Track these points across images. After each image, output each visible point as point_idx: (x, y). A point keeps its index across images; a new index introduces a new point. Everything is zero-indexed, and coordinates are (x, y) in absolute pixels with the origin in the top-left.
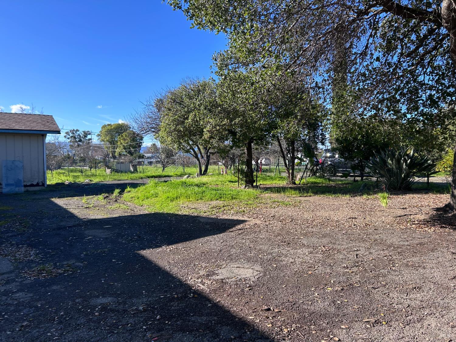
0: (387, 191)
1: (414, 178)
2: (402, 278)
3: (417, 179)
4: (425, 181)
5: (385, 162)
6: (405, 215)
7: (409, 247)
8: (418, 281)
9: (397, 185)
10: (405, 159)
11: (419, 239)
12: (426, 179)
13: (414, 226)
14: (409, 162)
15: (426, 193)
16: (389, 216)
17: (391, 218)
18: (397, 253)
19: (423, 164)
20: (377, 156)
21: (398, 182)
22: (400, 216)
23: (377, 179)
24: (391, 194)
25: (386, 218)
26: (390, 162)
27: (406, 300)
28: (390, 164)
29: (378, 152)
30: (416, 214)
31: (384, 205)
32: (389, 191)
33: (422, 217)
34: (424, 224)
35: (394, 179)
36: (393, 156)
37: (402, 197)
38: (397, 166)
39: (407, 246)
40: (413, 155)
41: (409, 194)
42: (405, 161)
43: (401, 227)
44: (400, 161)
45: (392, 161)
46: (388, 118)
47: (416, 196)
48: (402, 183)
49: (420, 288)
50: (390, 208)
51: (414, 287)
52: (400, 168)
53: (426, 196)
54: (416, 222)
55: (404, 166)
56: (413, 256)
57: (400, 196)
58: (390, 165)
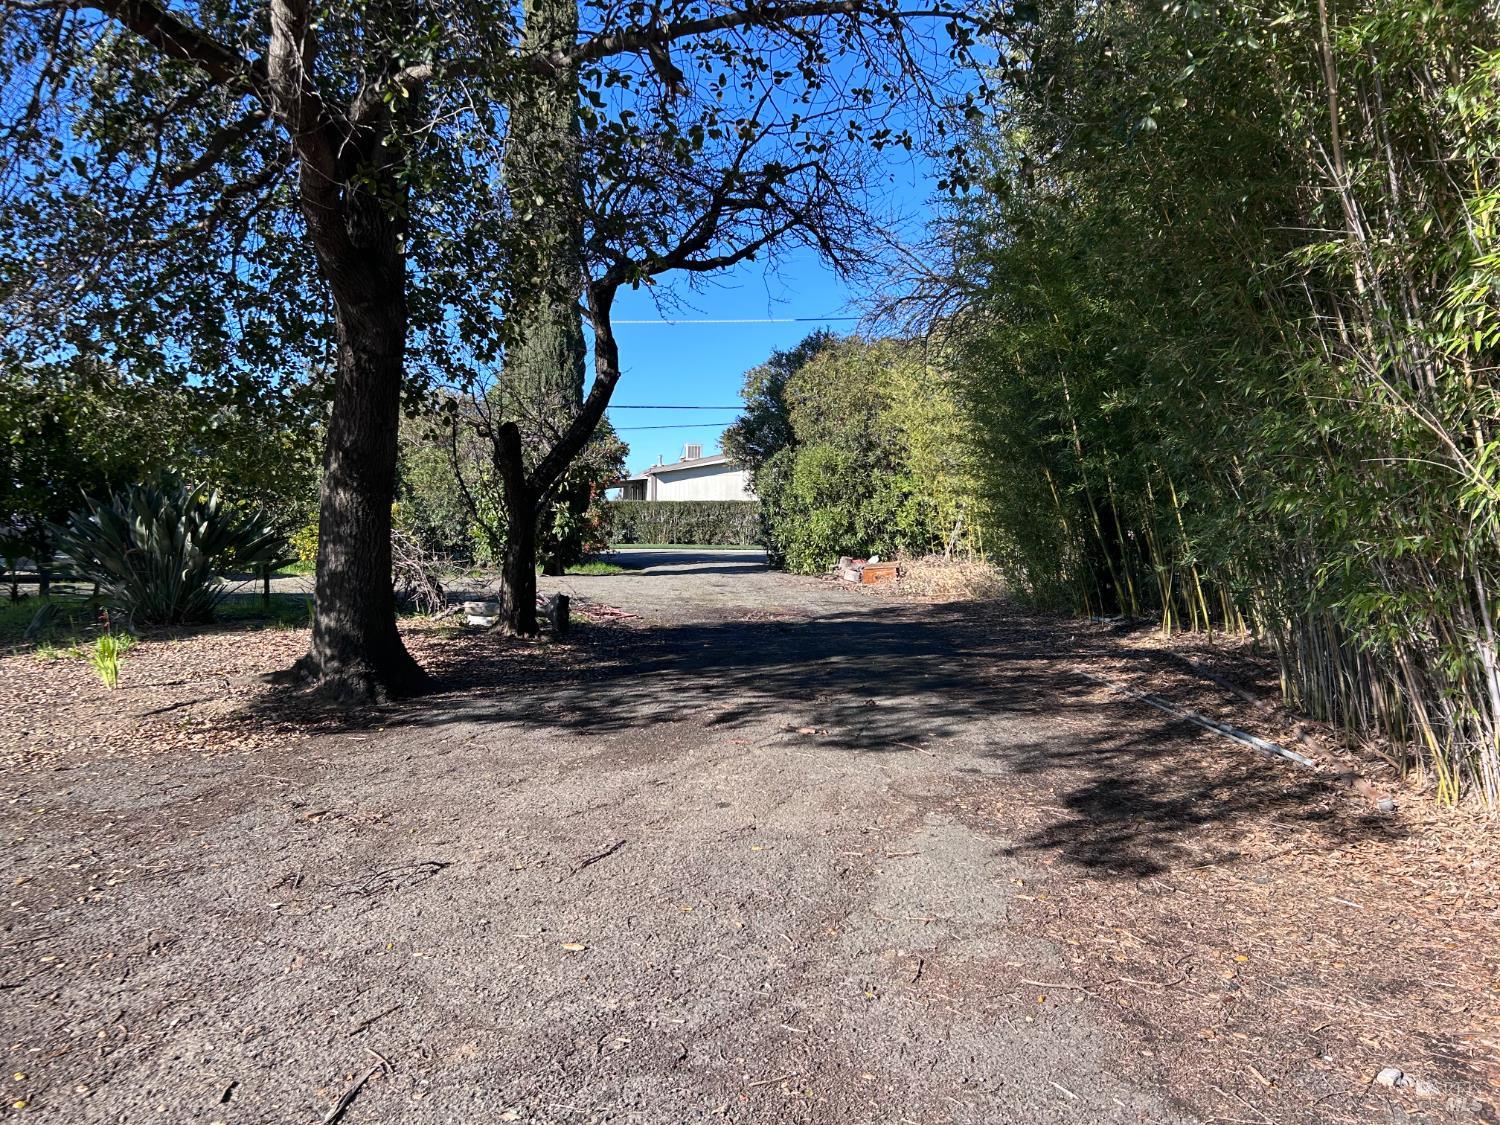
0: (133, 628)
1: (220, 582)
2: (120, 922)
3: (229, 585)
4: (258, 591)
5: (124, 531)
6: (176, 706)
7: (165, 813)
8: (172, 919)
9: (168, 606)
10: (191, 520)
11: (204, 780)
12: (261, 582)
13: (197, 738)
14: (202, 529)
15: (257, 628)
16: (120, 716)
17: (127, 721)
18: (122, 842)
19: (248, 536)
20: (95, 507)
21: (168, 596)
22: (157, 712)
23: (96, 590)
24: (142, 640)
25: (109, 723)
26: (143, 530)
27: (116, 998)
28: (142, 536)
29: (100, 496)
30: (211, 699)
31: (106, 679)
32: (137, 628)
33: (225, 707)
34: (231, 729)
35: (157, 587)
36: (150, 512)
37: (179, 646)
38: (166, 542)
39: (161, 808)
40: (219, 506)
41: (204, 633)
42: (193, 526)
43: (157, 746)
44: (176, 527)
45: (149, 527)
46: (125, 379)
47: (224, 639)
48: (183, 599)
49: (171, 943)
50: (130, 685)
51: (154, 943)
52: (175, 549)
53: (253, 638)
54: (208, 725)
55: (188, 544)
56: (174, 839)
57: (175, 643)
58: (142, 541)
